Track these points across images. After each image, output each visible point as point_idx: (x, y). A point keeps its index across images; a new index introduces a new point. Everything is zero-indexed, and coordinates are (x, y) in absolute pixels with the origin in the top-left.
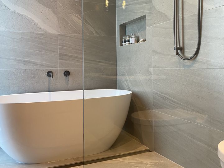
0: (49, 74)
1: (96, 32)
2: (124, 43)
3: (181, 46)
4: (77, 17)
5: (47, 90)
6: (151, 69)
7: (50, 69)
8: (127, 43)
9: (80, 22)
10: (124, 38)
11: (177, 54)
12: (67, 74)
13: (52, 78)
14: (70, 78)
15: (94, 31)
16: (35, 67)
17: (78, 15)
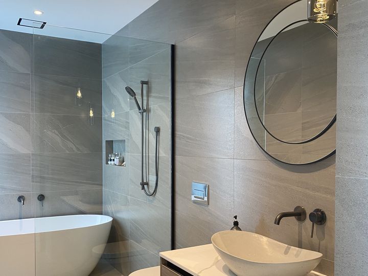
0: (21, 199)
1: (78, 149)
2: (109, 162)
3: (145, 181)
4: (54, 132)
5: (18, 217)
6: (129, 197)
7: (21, 194)
8: (112, 162)
9: (58, 139)
10: (110, 155)
11: (143, 188)
12: (41, 198)
13: (23, 204)
14: (45, 203)
15: (74, 149)
16: (3, 192)
17: (55, 131)
